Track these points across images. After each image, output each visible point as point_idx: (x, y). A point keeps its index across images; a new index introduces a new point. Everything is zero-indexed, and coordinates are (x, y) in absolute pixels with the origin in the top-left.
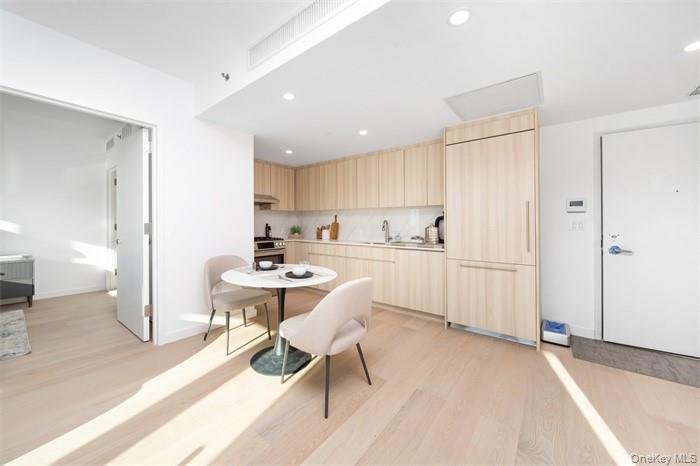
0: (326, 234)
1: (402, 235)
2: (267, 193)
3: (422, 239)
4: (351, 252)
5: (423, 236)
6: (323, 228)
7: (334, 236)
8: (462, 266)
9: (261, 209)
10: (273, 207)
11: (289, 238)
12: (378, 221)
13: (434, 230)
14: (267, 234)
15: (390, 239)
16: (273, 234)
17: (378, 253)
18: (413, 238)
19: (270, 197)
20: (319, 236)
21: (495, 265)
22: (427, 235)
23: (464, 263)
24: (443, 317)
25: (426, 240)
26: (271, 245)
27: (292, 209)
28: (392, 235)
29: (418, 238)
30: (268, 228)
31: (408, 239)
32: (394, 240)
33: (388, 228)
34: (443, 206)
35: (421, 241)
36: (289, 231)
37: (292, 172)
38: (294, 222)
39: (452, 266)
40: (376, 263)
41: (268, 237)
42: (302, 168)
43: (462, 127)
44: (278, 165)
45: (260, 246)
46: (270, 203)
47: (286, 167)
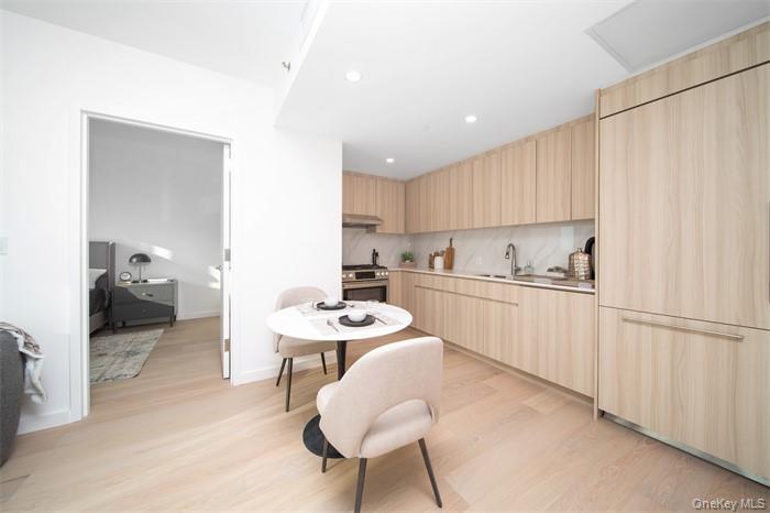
0: (439, 262)
1: (535, 265)
2: (372, 213)
3: (565, 272)
4: (462, 287)
5: (566, 267)
6: (437, 254)
7: (449, 266)
8: (626, 320)
9: (368, 232)
10: (378, 230)
11: (400, 266)
12: (502, 245)
13: (583, 259)
14: (374, 261)
15: (518, 270)
16: (380, 262)
17: (495, 291)
18: (550, 270)
19: (375, 218)
20: (431, 266)
21: (693, 325)
22: (571, 265)
23: (629, 315)
24: (591, 400)
25: (569, 274)
26: (372, 275)
27: (402, 231)
28: (522, 265)
29: (558, 269)
30: (375, 255)
31: (543, 271)
32: (523, 273)
33: (514, 256)
34: (593, 220)
35: (562, 275)
36: (400, 259)
37: (401, 187)
38: (406, 247)
39: (609, 318)
40: (493, 304)
41: (375, 265)
42: (412, 180)
43: (629, 84)
44: (385, 179)
45: (359, 276)
46: (375, 225)
47: (395, 181)
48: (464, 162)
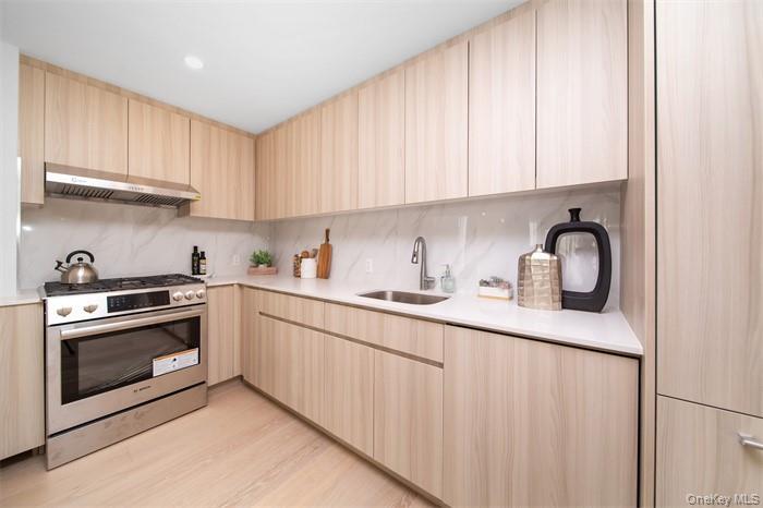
0: (309, 267)
6: (306, 255)
7: (324, 273)
10: (195, 210)
15: (429, 282)
19: (189, 188)
27: (249, 217)
29: (498, 283)
30: (198, 255)
33: (425, 260)
42: (266, 133)
44: (214, 123)
45: (114, 305)
46: (187, 201)
47: (234, 131)
48: (344, 94)
